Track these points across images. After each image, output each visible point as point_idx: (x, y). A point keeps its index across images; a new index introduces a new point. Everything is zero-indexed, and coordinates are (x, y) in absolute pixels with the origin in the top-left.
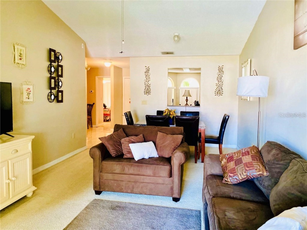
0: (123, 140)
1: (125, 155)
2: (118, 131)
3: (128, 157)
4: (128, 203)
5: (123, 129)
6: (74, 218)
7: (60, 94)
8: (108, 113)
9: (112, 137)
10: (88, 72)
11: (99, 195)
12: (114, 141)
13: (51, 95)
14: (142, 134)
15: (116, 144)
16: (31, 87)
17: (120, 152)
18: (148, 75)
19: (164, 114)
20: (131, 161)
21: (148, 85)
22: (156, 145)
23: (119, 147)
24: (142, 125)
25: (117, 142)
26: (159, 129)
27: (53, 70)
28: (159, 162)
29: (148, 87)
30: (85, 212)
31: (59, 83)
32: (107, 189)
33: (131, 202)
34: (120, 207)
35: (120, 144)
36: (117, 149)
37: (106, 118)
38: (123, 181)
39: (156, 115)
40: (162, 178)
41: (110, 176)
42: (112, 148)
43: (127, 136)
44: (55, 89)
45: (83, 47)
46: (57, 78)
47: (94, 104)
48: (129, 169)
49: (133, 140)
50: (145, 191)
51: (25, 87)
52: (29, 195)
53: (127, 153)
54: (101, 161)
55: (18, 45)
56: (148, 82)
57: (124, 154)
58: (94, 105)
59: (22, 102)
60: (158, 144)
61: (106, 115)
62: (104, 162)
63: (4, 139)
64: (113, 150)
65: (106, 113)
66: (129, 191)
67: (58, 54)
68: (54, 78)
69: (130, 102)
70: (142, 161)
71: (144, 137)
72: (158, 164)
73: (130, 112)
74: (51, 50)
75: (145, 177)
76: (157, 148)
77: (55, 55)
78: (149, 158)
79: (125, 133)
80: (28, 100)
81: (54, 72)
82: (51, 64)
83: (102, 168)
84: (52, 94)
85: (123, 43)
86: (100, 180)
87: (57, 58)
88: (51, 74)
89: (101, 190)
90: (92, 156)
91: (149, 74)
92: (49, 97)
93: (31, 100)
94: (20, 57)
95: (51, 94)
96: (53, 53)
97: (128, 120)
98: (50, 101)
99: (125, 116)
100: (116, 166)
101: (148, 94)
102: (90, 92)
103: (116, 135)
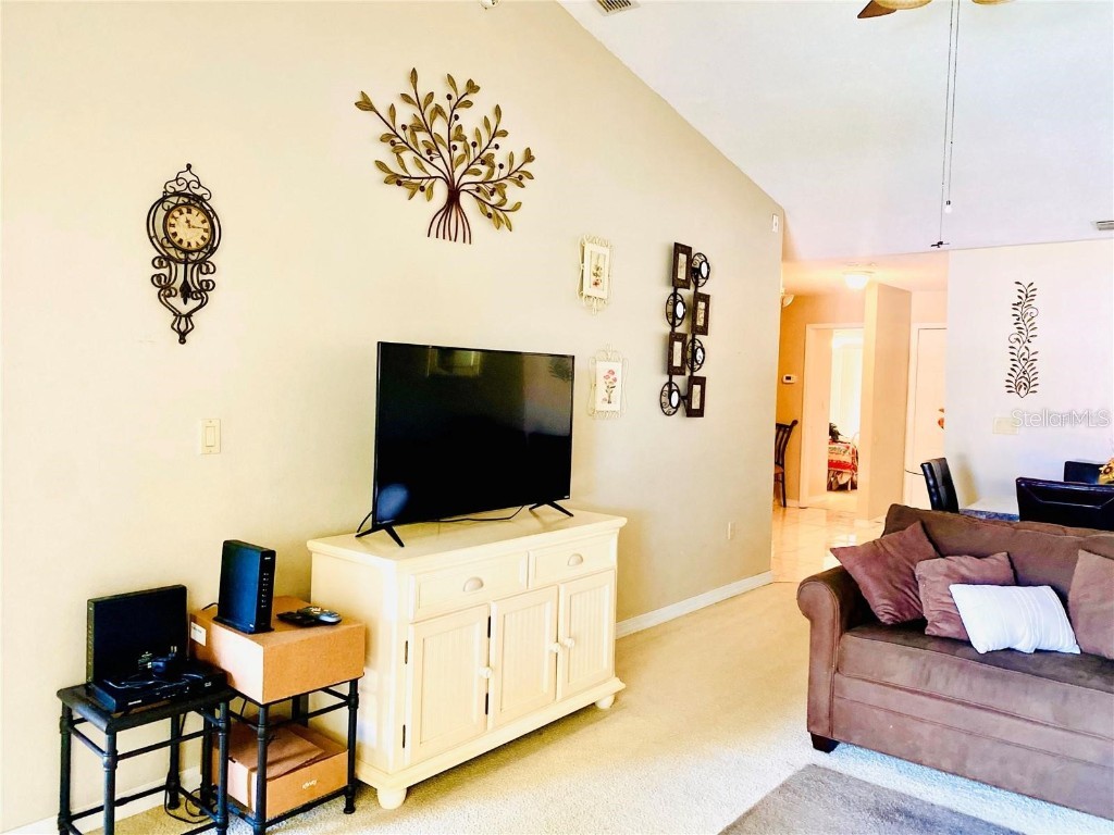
0: (923, 568)
1: (933, 624)
2: (904, 529)
3: (944, 634)
4: (944, 809)
5: (923, 525)
6: (745, 809)
7: (697, 388)
8: (847, 458)
9: (882, 550)
10: (786, 312)
11: (826, 754)
12: (889, 568)
13: (671, 392)
14: (1005, 554)
15: (893, 577)
16: (617, 367)
17: (909, 610)
18: (1028, 317)
19: (1103, 479)
20: (958, 652)
21: (1026, 356)
22: (1070, 604)
23: (907, 590)
24: (997, 515)
25: (900, 571)
26: (1082, 539)
27: (680, 310)
28: (1086, 675)
29: (1023, 362)
30: (780, 799)
31: (694, 353)
32: (856, 739)
33: (954, 807)
34: (909, 815)
35: (913, 582)
36: (900, 596)
37: (841, 477)
38: (922, 720)
39: (1062, 481)
40: (1096, 741)
41: (872, 694)
42: (880, 592)
43: (941, 552)
44: (684, 374)
45: (775, 229)
46: (689, 338)
47: (795, 422)
48: (948, 680)
49: (964, 571)
50: (1016, 777)
51: (602, 368)
52: (605, 703)
53: (940, 617)
54: (837, 634)
55: (591, 242)
56: (1027, 344)
57: (929, 620)
58: (796, 428)
59: (593, 413)
60: (1081, 601)
61: (835, 467)
62: (848, 637)
63: (548, 519)
64: (885, 598)
65: (835, 458)
66: (946, 764)
67: (697, 257)
68: (682, 338)
69: (941, 423)
70: (1005, 659)
71: (1012, 566)
72: (1081, 681)
73: (943, 462)
74: (679, 249)
75: (1019, 723)
76: (1071, 614)
77: (690, 261)
78: (1037, 651)
79: (931, 540)
80: (606, 407)
81: (683, 318)
82: (675, 294)
83: (841, 659)
84: (674, 388)
85: (948, 209)
86: (831, 701)
87: (694, 273)
88: (673, 325)
89: (836, 737)
90: (808, 609)
91: (1030, 311)
92: (665, 399)
93: (615, 407)
94: (594, 279)
95: (670, 387)
96: (683, 258)
97: (937, 491)
98: (666, 410)
99: (925, 474)
100: (895, 660)
101: (1022, 392)
102: (785, 380)
103: (896, 543)
